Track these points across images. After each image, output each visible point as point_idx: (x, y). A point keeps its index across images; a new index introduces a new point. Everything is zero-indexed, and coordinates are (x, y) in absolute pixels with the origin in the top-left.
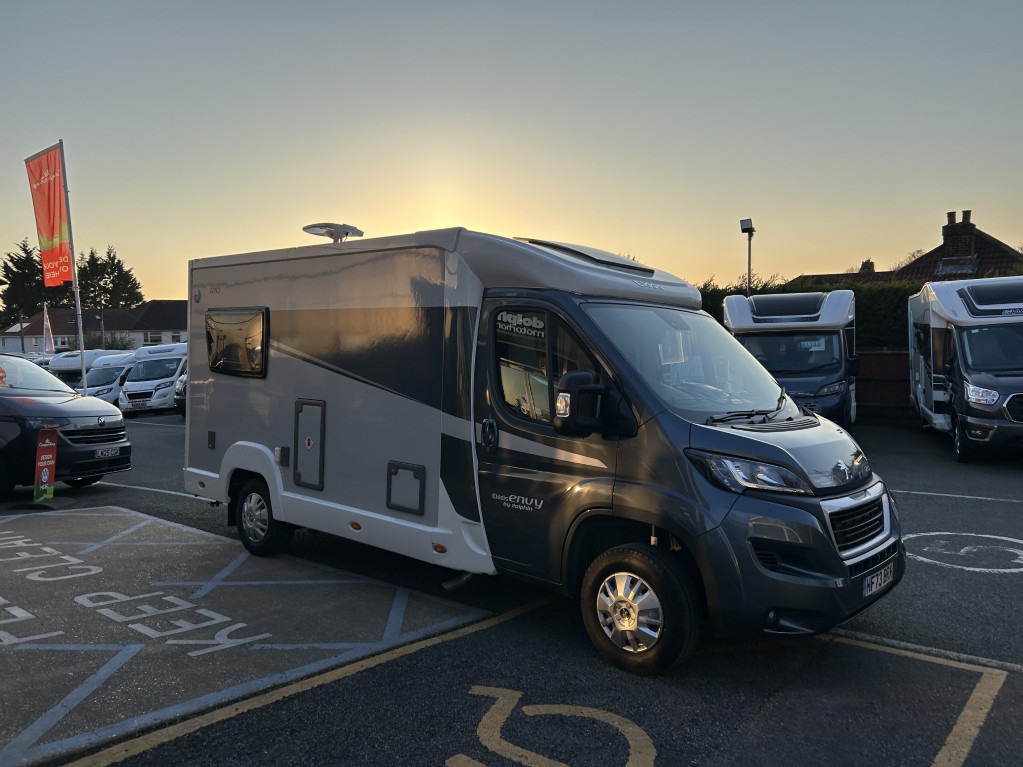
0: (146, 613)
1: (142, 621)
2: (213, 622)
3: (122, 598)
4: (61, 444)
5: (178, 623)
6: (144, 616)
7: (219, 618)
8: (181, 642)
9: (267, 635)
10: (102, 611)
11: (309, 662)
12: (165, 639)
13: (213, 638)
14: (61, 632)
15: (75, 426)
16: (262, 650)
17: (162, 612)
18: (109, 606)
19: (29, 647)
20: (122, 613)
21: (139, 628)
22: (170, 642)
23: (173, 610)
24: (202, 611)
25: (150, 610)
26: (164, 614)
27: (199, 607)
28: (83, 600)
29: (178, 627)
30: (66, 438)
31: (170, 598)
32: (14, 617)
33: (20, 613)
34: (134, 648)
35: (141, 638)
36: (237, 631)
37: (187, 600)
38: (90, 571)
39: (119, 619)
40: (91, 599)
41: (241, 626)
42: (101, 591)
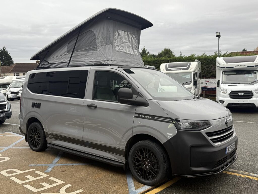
0: (29, 179)
1: (28, 183)
3: (19, 172)
5: (44, 184)
6: (29, 181)
7: (60, 182)
9: (81, 191)
10: (12, 178)
12: (40, 192)
13: (59, 192)
17: (36, 179)
18: (14, 176)
20: (20, 179)
21: (27, 186)
23: (40, 178)
24: (52, 178)
25: (31, 178)
27: (50, 176)
28: (4, 173)
29: (44, 187)
31: (37, 172)
36: (68, 188)
37: (46, 173)
38: (5, 159)
39: (19, 182)
40: (7, 172)
41: (69, 185)
42: (10, 168)
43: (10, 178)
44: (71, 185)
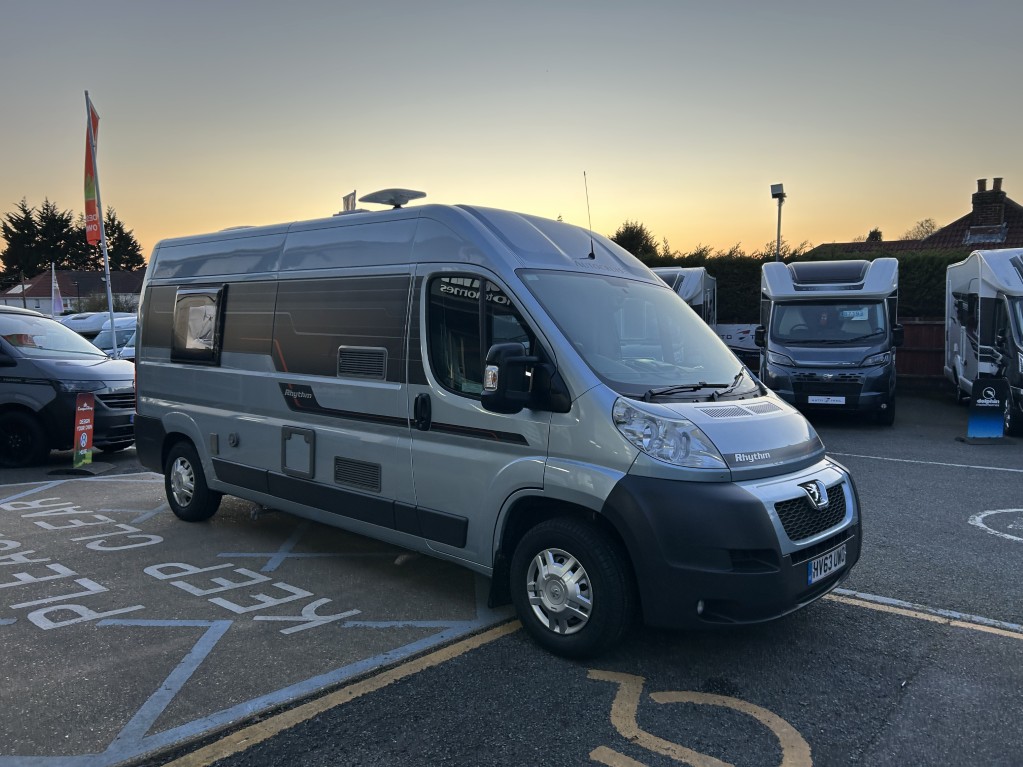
0: (221, 586)
1: (220, 595)
2: (295, 598)
4: (98, 408)
5: (260, 597)
6: (222, 589)
7: (301, 594)
8: (269, 618)
9: (356, 612)
10: (176, 584)
11: (410, 642)
12: (251, 614)
13: (301, 615)
14: (140, 607)
15: (110, 389)
16: (355, 627)
17: (238, 585)
18: (182, 579)
19: (111, 622)
20: (197, 586)
21: (220, 602)
22: (257, 618)
23: (249, 583)
24: (279, 585)
25: (227, 584)
26: (243, 588)
27: (275, 581)
28: (152, 571)
29: (261, 602)
30: (102, 402)
31: (242, 571)
32: (87, 589)
33: (93, 587)
34: (223, 625)
35: (226, 614)
36: (322, 606)
37: (263, 573)
38: (150, 540)
39: (197, 592)
40: (161, 570)
41: (325, 601)
42: (168, 562)
43: (172, 583)
44: (329, 600)
